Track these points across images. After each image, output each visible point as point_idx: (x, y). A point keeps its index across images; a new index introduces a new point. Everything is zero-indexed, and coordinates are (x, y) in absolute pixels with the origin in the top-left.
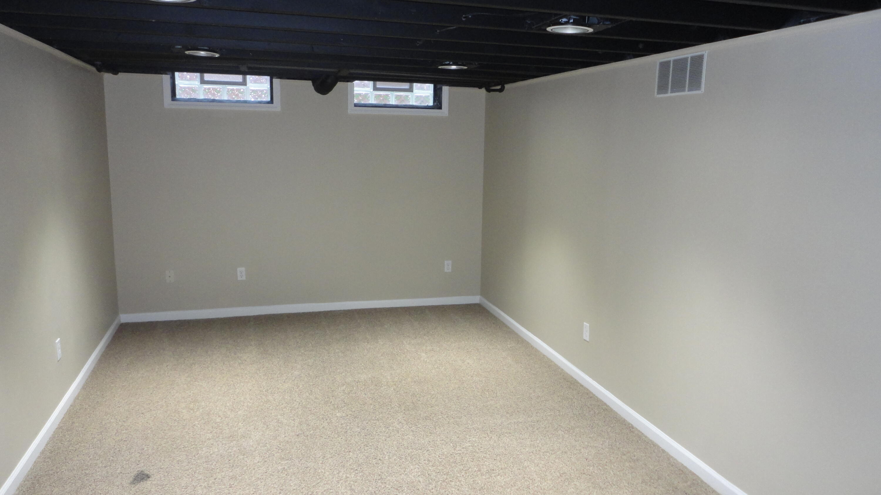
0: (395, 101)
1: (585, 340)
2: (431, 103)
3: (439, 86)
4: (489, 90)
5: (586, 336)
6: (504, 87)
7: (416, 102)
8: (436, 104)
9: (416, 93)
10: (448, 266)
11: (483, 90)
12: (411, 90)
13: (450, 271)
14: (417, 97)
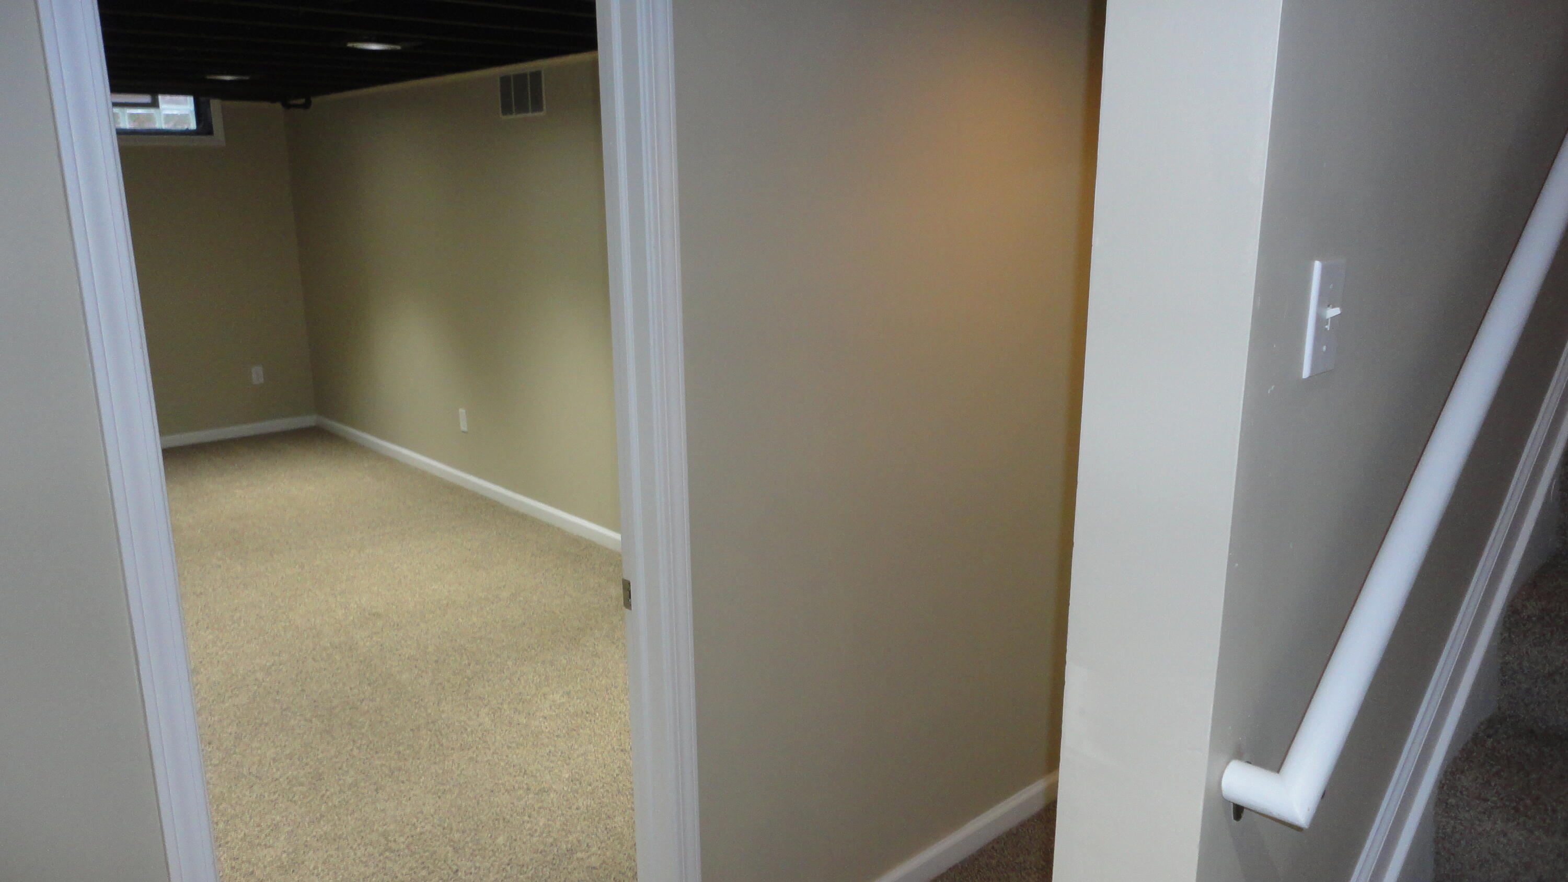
0: (129, 123)
1: (463, 432)
2: (193, 125)
3: (202, 99)
4: (287, 106)
5: (464, 426)
6: (310, 102)
7: (166, 123)
8: (201, 126)
9: (164, 109)
10: (257, 375)
11: (278, 106)
12: (155, 104)
13: (262, 380)
14: (167, 115)
